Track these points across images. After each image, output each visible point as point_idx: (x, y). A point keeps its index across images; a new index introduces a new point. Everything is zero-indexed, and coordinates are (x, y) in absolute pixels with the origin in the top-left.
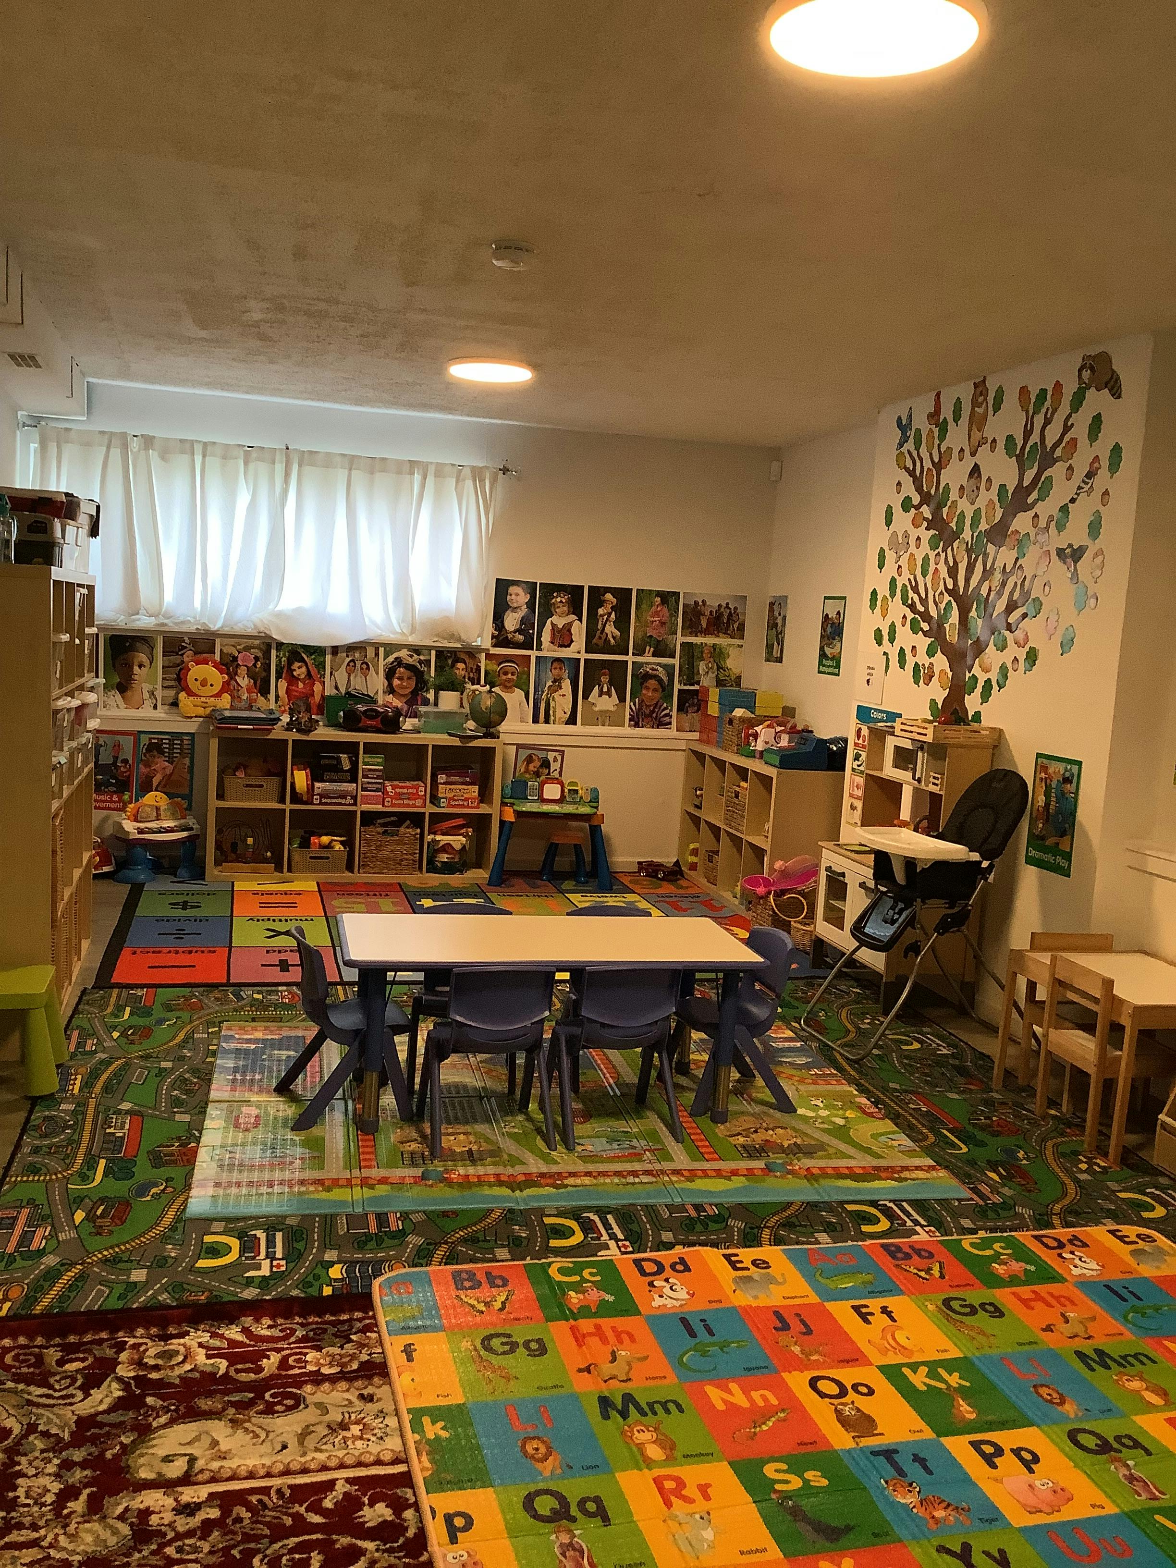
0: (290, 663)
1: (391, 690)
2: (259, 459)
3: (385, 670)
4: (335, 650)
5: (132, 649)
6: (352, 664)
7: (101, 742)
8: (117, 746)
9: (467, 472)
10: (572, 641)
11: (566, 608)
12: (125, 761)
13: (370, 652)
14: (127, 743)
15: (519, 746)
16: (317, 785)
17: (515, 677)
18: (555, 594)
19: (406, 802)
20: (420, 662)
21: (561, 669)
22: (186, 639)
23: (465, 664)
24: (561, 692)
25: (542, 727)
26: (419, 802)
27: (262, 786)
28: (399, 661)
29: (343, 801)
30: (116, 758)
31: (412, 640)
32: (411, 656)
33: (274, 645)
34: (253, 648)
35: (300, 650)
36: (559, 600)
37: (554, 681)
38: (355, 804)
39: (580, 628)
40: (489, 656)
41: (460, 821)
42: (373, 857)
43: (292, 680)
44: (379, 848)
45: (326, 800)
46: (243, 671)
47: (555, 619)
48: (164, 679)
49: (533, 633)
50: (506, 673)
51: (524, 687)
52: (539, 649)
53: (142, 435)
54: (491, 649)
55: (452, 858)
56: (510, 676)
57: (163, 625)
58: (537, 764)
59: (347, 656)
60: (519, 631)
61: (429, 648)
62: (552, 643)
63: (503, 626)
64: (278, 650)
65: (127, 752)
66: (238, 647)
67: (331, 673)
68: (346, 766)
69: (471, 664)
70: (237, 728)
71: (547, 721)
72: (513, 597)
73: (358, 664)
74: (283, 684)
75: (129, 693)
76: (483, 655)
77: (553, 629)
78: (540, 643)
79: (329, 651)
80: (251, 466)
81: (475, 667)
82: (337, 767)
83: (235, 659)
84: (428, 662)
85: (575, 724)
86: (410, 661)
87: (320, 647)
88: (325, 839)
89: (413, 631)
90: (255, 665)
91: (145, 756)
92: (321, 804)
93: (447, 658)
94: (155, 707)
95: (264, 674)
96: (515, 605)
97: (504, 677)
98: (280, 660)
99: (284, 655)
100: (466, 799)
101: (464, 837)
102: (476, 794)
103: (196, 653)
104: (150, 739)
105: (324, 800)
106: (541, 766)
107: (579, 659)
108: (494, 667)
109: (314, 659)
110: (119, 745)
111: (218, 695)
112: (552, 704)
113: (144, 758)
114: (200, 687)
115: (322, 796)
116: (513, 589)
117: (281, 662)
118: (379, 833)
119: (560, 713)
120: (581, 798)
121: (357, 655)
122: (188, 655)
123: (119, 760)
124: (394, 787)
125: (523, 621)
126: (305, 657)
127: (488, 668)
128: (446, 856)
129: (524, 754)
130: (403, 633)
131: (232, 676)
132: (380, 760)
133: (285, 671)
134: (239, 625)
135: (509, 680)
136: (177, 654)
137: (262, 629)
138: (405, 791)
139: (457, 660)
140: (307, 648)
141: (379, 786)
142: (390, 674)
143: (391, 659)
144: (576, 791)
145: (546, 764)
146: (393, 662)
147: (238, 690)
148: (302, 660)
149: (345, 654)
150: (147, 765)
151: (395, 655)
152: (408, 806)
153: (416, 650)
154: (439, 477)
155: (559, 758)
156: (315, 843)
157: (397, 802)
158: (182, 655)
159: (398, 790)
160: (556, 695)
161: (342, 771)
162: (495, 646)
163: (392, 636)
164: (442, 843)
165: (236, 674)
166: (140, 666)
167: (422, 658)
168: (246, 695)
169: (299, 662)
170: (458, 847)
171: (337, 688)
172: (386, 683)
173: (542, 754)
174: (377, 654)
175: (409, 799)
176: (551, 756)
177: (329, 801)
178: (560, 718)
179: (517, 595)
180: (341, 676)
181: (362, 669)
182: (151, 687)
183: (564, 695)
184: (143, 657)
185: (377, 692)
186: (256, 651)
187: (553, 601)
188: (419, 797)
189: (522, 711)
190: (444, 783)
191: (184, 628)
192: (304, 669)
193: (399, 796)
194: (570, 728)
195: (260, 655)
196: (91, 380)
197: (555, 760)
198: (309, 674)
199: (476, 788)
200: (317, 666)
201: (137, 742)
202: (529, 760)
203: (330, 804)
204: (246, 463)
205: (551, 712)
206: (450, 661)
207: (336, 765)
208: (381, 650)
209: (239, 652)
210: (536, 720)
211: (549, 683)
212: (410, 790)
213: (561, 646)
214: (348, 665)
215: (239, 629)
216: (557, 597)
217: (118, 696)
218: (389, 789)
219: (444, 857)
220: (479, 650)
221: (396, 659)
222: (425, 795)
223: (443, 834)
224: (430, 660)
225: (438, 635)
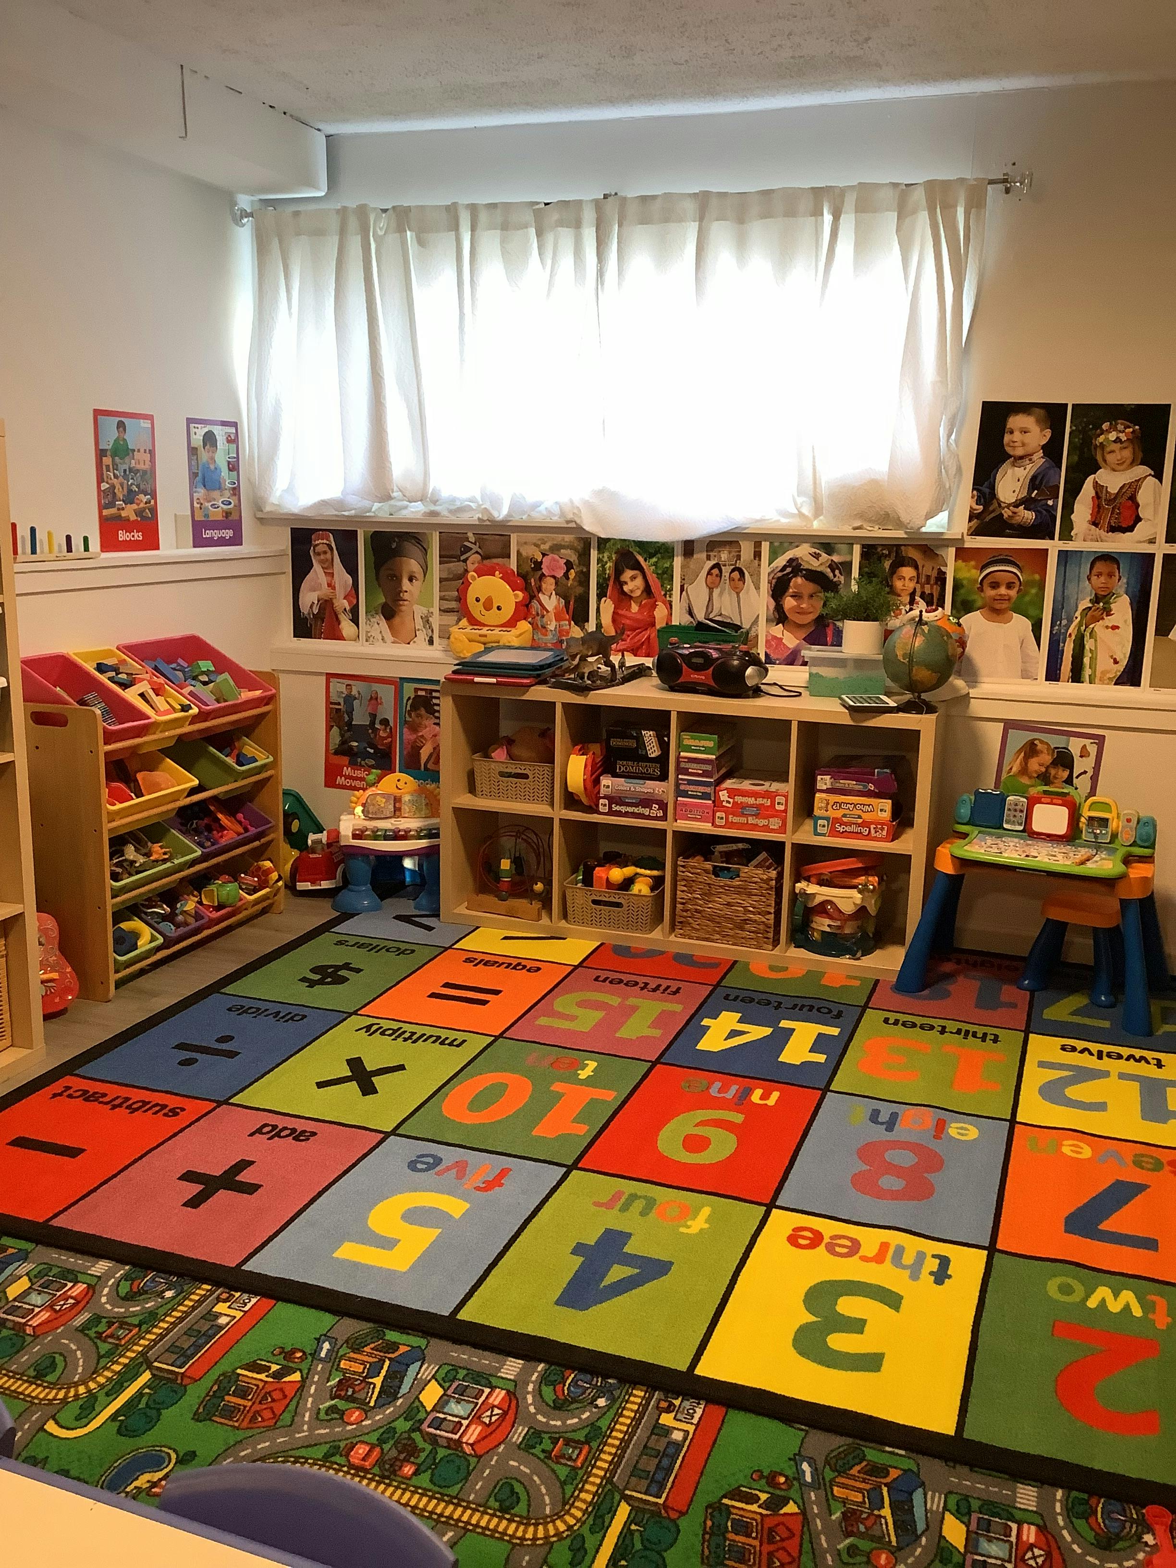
0: (618, 572)
1: (780, 617)
2: (561, 223)
3: (770, 582)
4: (689, 547)
5: (398, 553)
6: (716, 571)
7: (354, 692)
8: (375, 699)
9: (919, 195)
10: (1138, 519)
11: (1127, 454)
12: (385, 722)
13: (747, 550)
14: (387, 694)
15: (1010, 725)
16: (606, 781)
17: (1013, 593)
18: (1105, 426)
19: (751, 820)
20: (833, 566)
21: (1110, 575)
22: (470, 535)
23: (916, 567)
24: (1109, 621)
25: (1065, 689)
26: (775, 823)
27: (526, 776)
28: (794, 566)
29: (646, 811)
30: (373, 716)
31: (819, 526)
32: (817, 556)
33: (594, 544)
34: (564, 547)
35: (634, 550)
36: (1113, 436)
37: (1096, 600)
38: (664, 818)
39: (1157, 495)
40: (962, 553)
41: (852, 863)
42: (697, 911)
43: (623, 598)
44: (707, 895)
45: (618, 808)
46: (549, 584)
47: (1103, 476)
48: (441, 598)
49: (1054, 507)
50: (995, 585)
51: (1032, 612)
52: (1066, 535)
53: (394, 207)
54: (967, 538)
55: (839, 927)
56: (1003, 590)
57: (434, 514)
58: (1047, 759)
59: (708, 558)
60: (1026, 502)
61: (850, 542)
62: (1095, 524)
63: (993, 495)
64: (600, 550)
65: (387, 711)
66: (542, 547)
67: (682, 589)
68: (653, 751)
69: (928, 568)
70: (472, 682)
71: (1076, 676)
72: (1017, 436)
73: (726, 571)
74: (608, 606)
75: (397, 620)
76: (952, 551)
77: (1098, 496)
78: (1067, 526)
79: (678, 550)
80: (550, 238)
81: (934, 574)
82: (637, 755)
83: (538, 565)
84: (846, 567)
85: (1138, 684)
86: (814, 564)
87: (664, 544)
88: (617, 874)
89: (818, 511)
90: (566, 576)
91: (410, 716)
92: (611, 813)
93: (881, 558)
94: (431, 642)
95: (580, 590)
96: (1019, 452)
97: (990, 593)
98: (603, 566)
99: (610, 558)
100: (866, 824)
101: (860, 892)
102: (886, 815)
103: (484, 558)
104: (416, 690)
105: (615, 808)
106: (1055, 763)
107: (1152, 556)
108: (971, 573)
109: (655, 564)
110: (377, 699)
111: (511, 623)
112: (1089, 644)
113: (408, 719)
114: (484, 612)
115: (612, 800)
116: (1016, 421)
117: (604, 569)
118: (706, 871)
119: (1104, 664)
120: (1114, 836)
121: (724, 556)
122: (474, 559)
123: (377, 721)
124: (732, 793)
125: (1035, 482)
126: (641, 559)
127: (961, 575)
128: (827, 921)
129: (1019, 738)
130: (801, 515)
131: (532, 594)
132: (710, 744)
133: (611, 583)
134: (542, 508)
135: (1002, 599)
136: (459, 561)
137: (570, 516)
138: (751, 801)
139: (900, 562)
140: (642, 545)
141: (708, 790)
142: (779, 589)
143: (781, 561)
144: (1104, 822)
145: (1064, 759)
146: (784, 568)
147: (543, 616)
148: (638, 567)
149: (704, 555)
150: (414, 728)
151: (789, 555)
152: (754, 827)
153: (827, 545)
154: (863, 211)
155: (1093, 750)
156: (601, 878)
157: (736, 819)
158: (465, 561)
159: (739, 799)
160: (1098, 627)
161: (646, 759)
162: (977, 532)
163: (784, 521)
164: (818, 900)
165: (540, 590)
166: (411, 579)
167: (836, 558)
168: (554, 623)
169: (632, 569)
170: (848, 908)
171: (691, 613)
172: (772, 604)
173: (1056, 741)
174: (757, 555)
175: (756, 816)
176: (1075, 746)
177: (623, 809)
178: (1104, 673)
179: (1025, 431)
180: (698, 592)
181: (731, 579)
182: (424, 610)
183: (1115, 628)
184: (413, 565)
185: (756, 621)
186: (569, 551)
187: (1101, 439)
188: (777, 814)
189: (1025, 658)
190: (827, 791)
191: (465, 518)
192: (639, 582)
193: (739, 809)
194: (1127, 693)
195: (574, 558)
196: (331, 129)
197: (1084, 754)
198: (648, 590)
199: (887, 804)
200: (660, 576)
201: (399, 693)
202: (1031, 750)
203: (626, 814)
204: (539, 234)
205: (1086, 660)
206: (887, 564)
207: (637, 748)
208: (765, 547)
209: (544, 555)
210: (1053, 675)
211: (1085, 604)
212: (760, 801)
213: (1112, 529)
214: (709, 573)
215: (539, 517)
216: (1108, 431)
217: (383, 622)
218: (724, 795)
219: (823, 924)
220: (947, 543)
221: (791, 561)
222: (785, 811)
223: (821, 883)
224: (851, 563)
225: (861, 516)
